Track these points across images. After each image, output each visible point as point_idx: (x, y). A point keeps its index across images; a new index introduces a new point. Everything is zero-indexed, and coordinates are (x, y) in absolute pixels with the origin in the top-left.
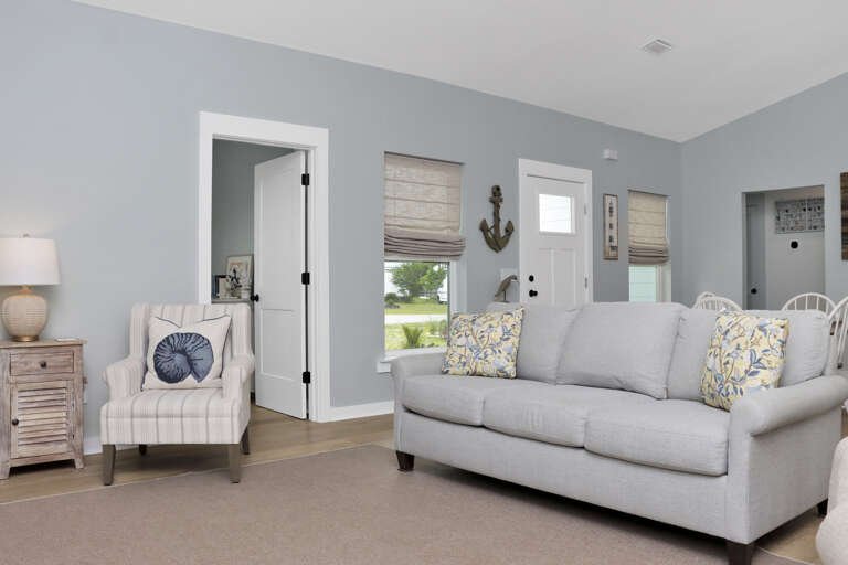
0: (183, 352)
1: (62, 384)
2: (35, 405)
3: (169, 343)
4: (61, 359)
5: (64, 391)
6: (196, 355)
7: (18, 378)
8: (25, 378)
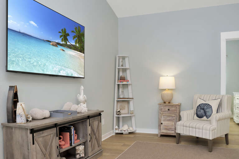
0: (203, 109)
1: (174, 115)
2: (167, 120)
3: (200, 106)
4: (173, 108)
5: (174, 117)
6: (207, 110)
7: (163, 113)
8: (164, 113)
